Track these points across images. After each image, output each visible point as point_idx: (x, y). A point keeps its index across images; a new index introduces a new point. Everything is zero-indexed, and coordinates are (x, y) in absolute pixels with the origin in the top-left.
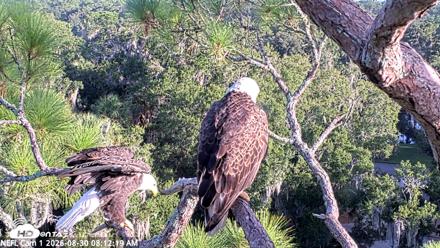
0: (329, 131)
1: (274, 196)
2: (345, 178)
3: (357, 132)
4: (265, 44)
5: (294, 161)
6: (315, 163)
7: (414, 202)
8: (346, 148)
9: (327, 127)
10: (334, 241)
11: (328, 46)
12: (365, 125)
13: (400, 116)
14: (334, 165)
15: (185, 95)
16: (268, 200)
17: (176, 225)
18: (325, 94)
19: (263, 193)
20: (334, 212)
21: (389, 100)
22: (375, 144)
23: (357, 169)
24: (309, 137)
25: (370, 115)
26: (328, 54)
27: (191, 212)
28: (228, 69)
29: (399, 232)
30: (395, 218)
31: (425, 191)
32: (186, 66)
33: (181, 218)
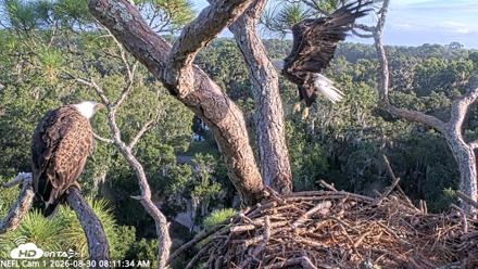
0: (141, 133)
1: (100, 184)
2: (154, 168)
3: (163, 133)
4: (89, 66)
5: (115, 157)
6: (132, 158)
7: (206, 183)
8: (155, 146)
9: (139, 129)
10: (148, 215)
11: (139, 69)
12: (168, 128)
13: (194, 121)
14: (146, 159)
15: (23, 107)
16: (96, 188)
17: (17, 211)
18: (138, 106)
19: (91, 183)
20: (148, 194)
21: (186, 109)
22: (177, 141)
23: (163, 160)
24: (126, 138)
25: (172, 120)
26: (139, 75)
27: (30, 200)
28: (59, 86)
29: (195, 205)
30: (192, 195)
31: (213, 174)
32: (23, 85)
33: (21, 206)
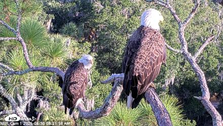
0: (204, 46)
1: (170, 86)
5: (183, 64)
6: (196, 65)
8: (215, 56)
9: (203, 43)
10: (207, 113)
15: (116, 23)
16: (167, 87)
17: (110, 102)
18: (202, 22)
19: (163, 83)
20: (207, 95)
23: (221, 69)
24: (192, 50)
27: (119, 95)
28: (142, 7)
32: (116, 5)
33: (113, 98)
